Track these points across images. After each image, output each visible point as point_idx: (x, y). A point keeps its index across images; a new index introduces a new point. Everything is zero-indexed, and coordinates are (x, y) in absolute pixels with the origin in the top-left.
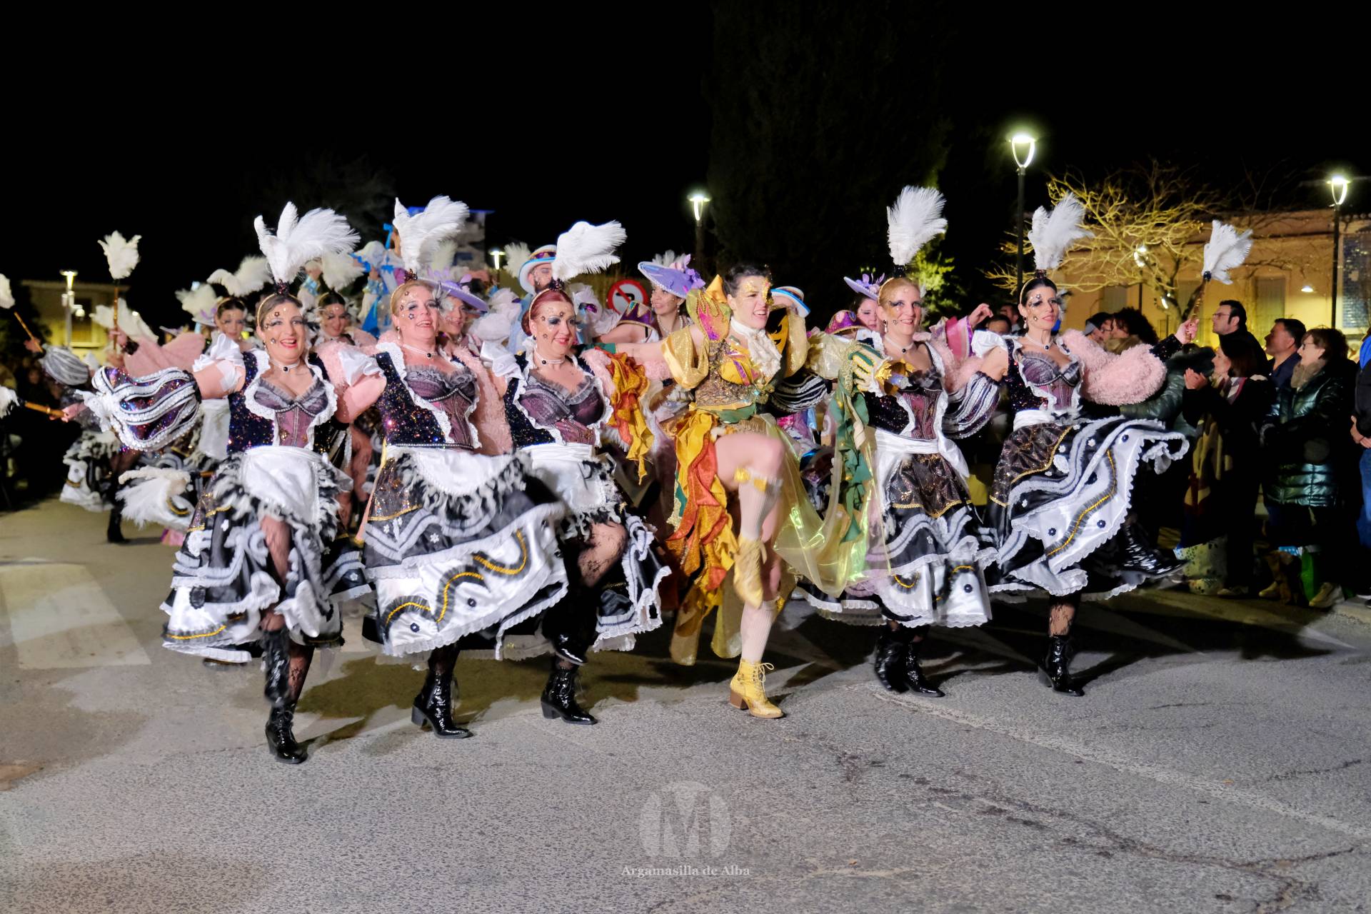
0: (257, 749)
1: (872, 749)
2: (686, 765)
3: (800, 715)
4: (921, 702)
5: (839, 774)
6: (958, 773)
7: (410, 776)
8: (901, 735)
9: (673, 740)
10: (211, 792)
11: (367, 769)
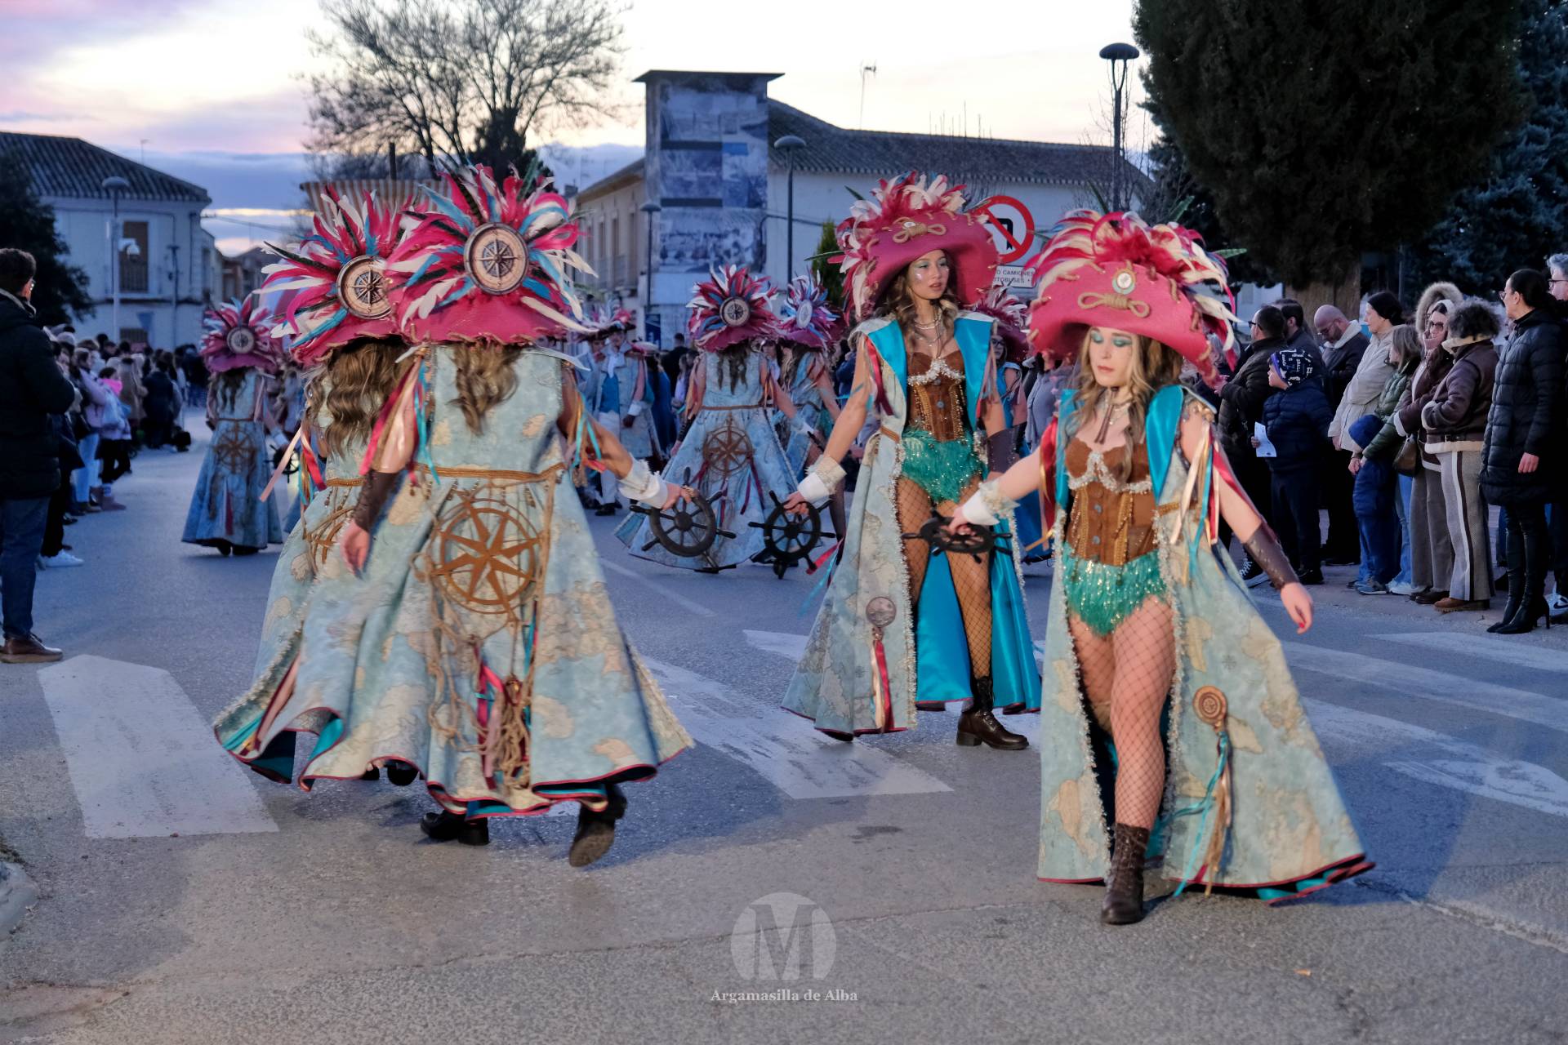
0: (444, 967)
1: (1393, 986)
2: (1099, 1006)
3: (1278, 927)
4: (1475, 909)
5: (1340, 1025)
6: (1534, 1027)
7: (676, 1015)
8: (1442, 963)
9: (1079, 966)
10: (380, 1036)
11: (610, 1002)
